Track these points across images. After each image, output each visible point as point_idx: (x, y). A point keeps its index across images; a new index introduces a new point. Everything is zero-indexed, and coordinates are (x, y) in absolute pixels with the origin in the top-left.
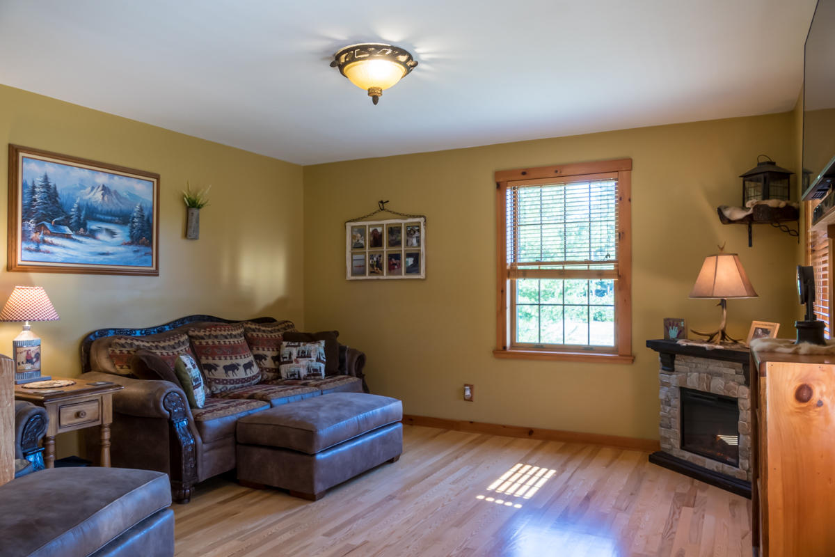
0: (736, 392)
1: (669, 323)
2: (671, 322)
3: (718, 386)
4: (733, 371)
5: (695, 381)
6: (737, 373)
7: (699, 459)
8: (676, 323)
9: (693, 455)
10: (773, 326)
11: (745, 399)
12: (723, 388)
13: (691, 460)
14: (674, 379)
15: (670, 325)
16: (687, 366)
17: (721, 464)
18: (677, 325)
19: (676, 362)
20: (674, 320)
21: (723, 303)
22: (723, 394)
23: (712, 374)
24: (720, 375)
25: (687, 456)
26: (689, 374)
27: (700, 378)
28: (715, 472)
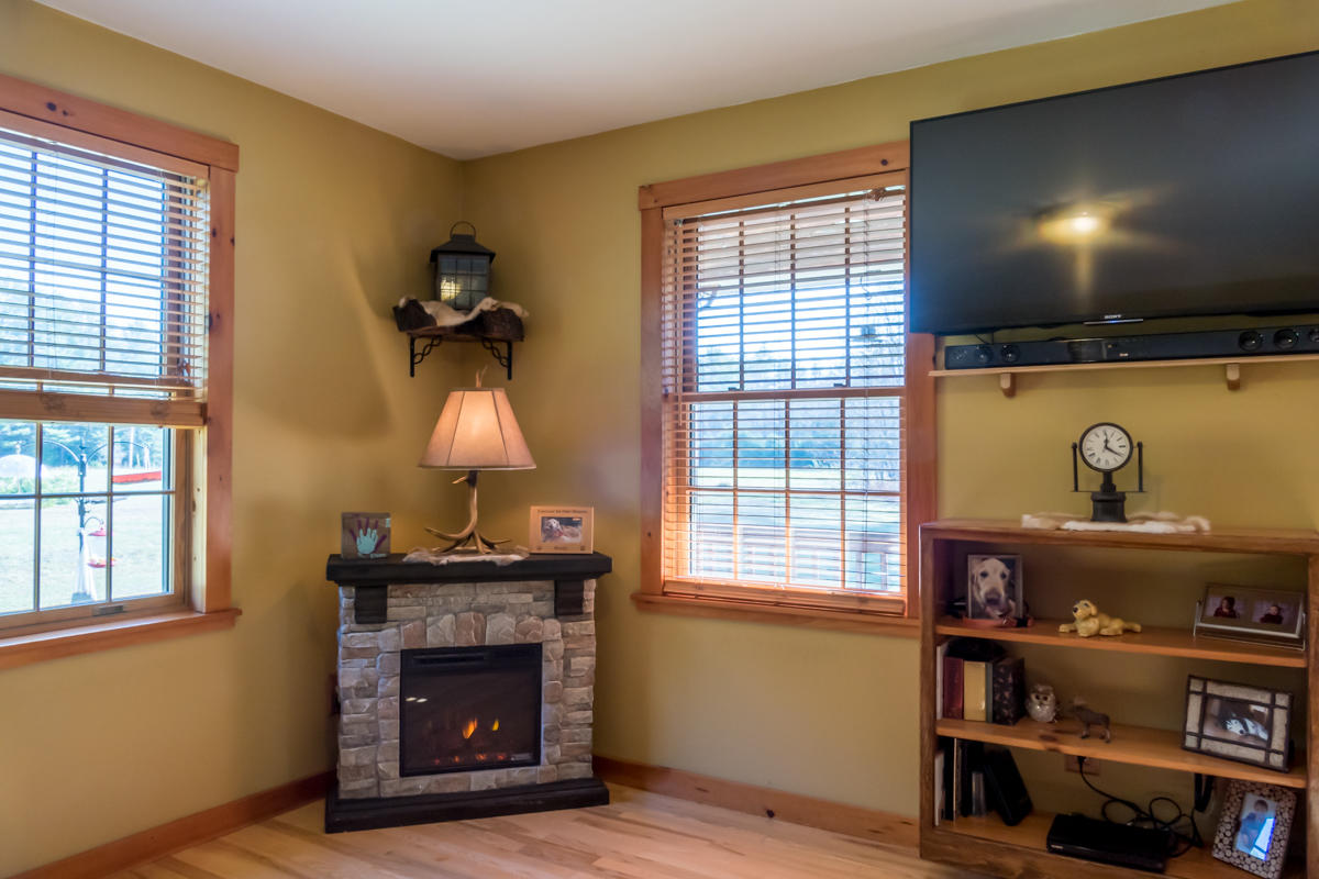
0: (540, 633)
1: (353, 524)
2: (364, 520)
3: (501, 630)
4: (528, 598)
5: (448, 631)
6: (535, 600)
7: (455, 779)
8: (372, 521)
9: (440, 777)
10: (585, 512)
11: (557, 640)
12: (512, 631)
13: (434, 789)
14: (389, 639)
15: (360, 527)
16: (420, 605)
17: (505, 770)
18: (376, 527)
19: (391, 601)
20: (368, 516)
21: (473, 478)
22: (512, 643)
23: (484, 612)
24: (499, 609)
25: (422, 784)
26: (429, 620)
27: (458, 624)
28: (494, 791)
